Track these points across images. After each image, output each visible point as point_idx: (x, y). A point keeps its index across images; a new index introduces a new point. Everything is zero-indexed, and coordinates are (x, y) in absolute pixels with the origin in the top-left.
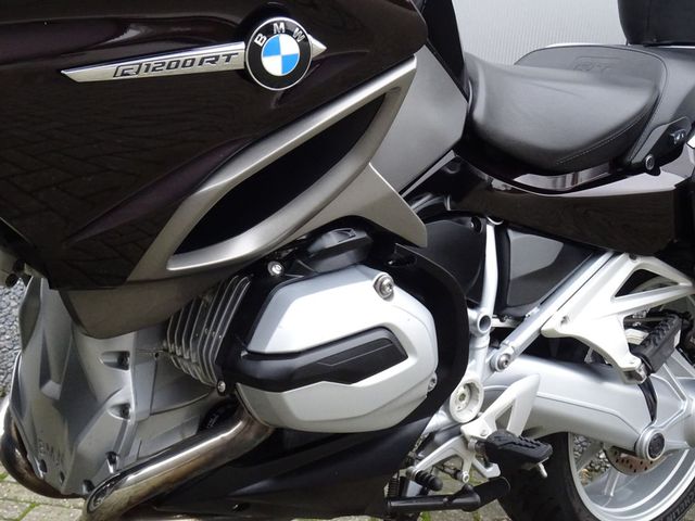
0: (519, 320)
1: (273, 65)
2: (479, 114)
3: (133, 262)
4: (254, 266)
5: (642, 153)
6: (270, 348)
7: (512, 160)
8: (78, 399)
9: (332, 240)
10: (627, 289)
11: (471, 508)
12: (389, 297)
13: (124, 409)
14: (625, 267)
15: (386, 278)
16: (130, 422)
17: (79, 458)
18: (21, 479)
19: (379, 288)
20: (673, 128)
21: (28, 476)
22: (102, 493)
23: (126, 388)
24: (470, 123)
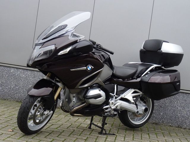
0: (119, 96)
1: (89, 69)
2: (114, 72)
3: (75, 86)
4: (87, 88)
5: (135, 77)
6: (88, 95)
7: (119, 77)
8: (70, 101)
9: (95, 85)
10: (133, 93)
11: (112, 117)
12: (100, 91)
13: (74, 102)
14: (133, 90)
15: (100, 89)
16: (75, 103)
17: (69, 107)
18: (63, 110)
19: (99, 90)
20: (139, 74)
21: (64, 110)
22: (71, 110)
23: (74, 100)
24: (113, 73)
